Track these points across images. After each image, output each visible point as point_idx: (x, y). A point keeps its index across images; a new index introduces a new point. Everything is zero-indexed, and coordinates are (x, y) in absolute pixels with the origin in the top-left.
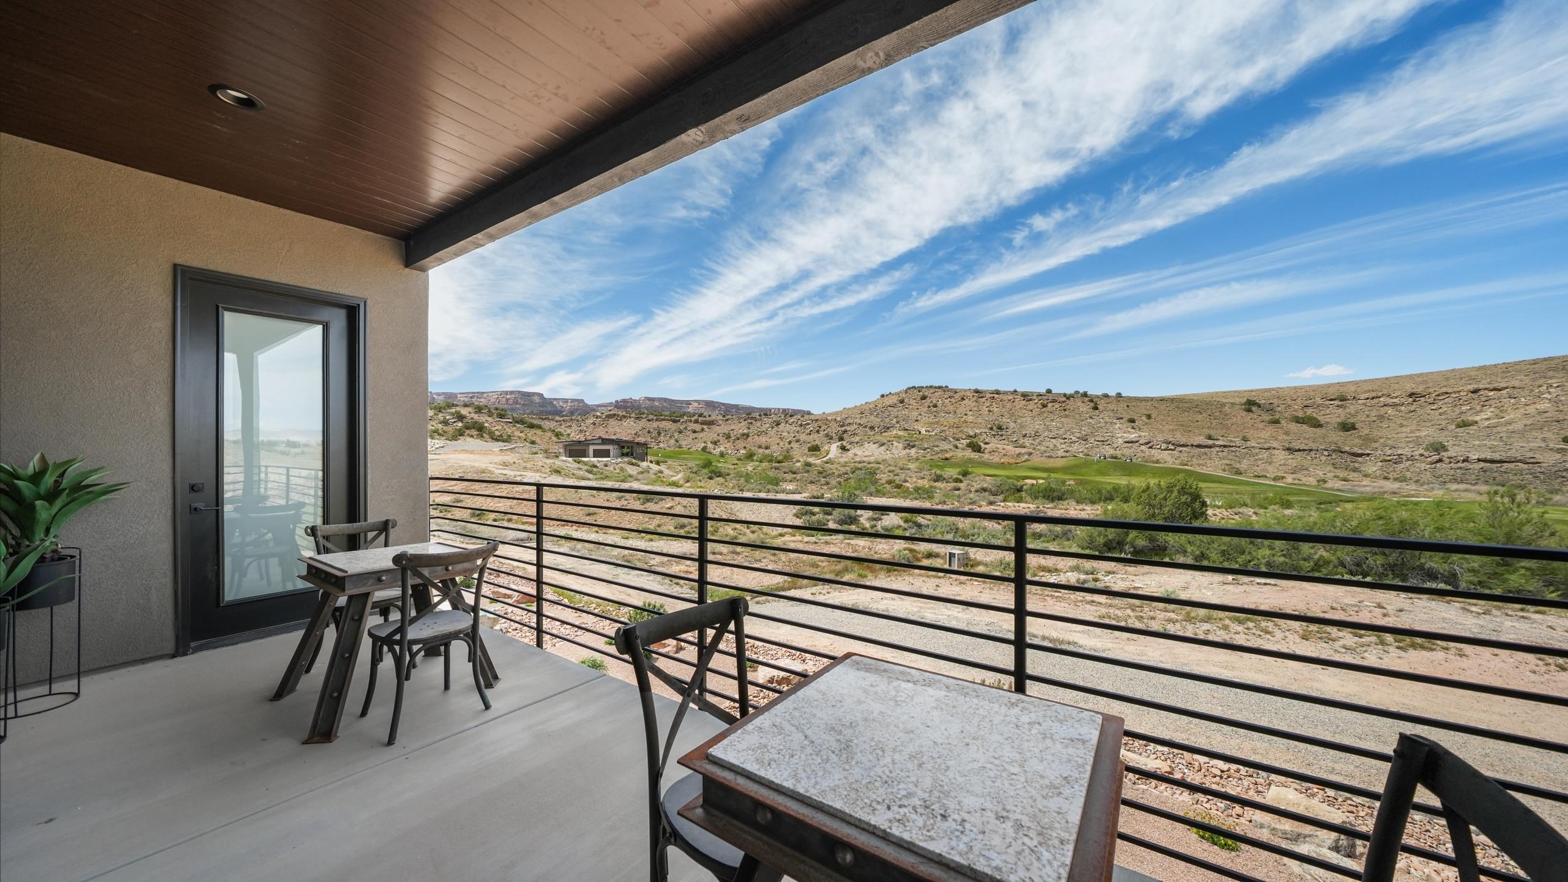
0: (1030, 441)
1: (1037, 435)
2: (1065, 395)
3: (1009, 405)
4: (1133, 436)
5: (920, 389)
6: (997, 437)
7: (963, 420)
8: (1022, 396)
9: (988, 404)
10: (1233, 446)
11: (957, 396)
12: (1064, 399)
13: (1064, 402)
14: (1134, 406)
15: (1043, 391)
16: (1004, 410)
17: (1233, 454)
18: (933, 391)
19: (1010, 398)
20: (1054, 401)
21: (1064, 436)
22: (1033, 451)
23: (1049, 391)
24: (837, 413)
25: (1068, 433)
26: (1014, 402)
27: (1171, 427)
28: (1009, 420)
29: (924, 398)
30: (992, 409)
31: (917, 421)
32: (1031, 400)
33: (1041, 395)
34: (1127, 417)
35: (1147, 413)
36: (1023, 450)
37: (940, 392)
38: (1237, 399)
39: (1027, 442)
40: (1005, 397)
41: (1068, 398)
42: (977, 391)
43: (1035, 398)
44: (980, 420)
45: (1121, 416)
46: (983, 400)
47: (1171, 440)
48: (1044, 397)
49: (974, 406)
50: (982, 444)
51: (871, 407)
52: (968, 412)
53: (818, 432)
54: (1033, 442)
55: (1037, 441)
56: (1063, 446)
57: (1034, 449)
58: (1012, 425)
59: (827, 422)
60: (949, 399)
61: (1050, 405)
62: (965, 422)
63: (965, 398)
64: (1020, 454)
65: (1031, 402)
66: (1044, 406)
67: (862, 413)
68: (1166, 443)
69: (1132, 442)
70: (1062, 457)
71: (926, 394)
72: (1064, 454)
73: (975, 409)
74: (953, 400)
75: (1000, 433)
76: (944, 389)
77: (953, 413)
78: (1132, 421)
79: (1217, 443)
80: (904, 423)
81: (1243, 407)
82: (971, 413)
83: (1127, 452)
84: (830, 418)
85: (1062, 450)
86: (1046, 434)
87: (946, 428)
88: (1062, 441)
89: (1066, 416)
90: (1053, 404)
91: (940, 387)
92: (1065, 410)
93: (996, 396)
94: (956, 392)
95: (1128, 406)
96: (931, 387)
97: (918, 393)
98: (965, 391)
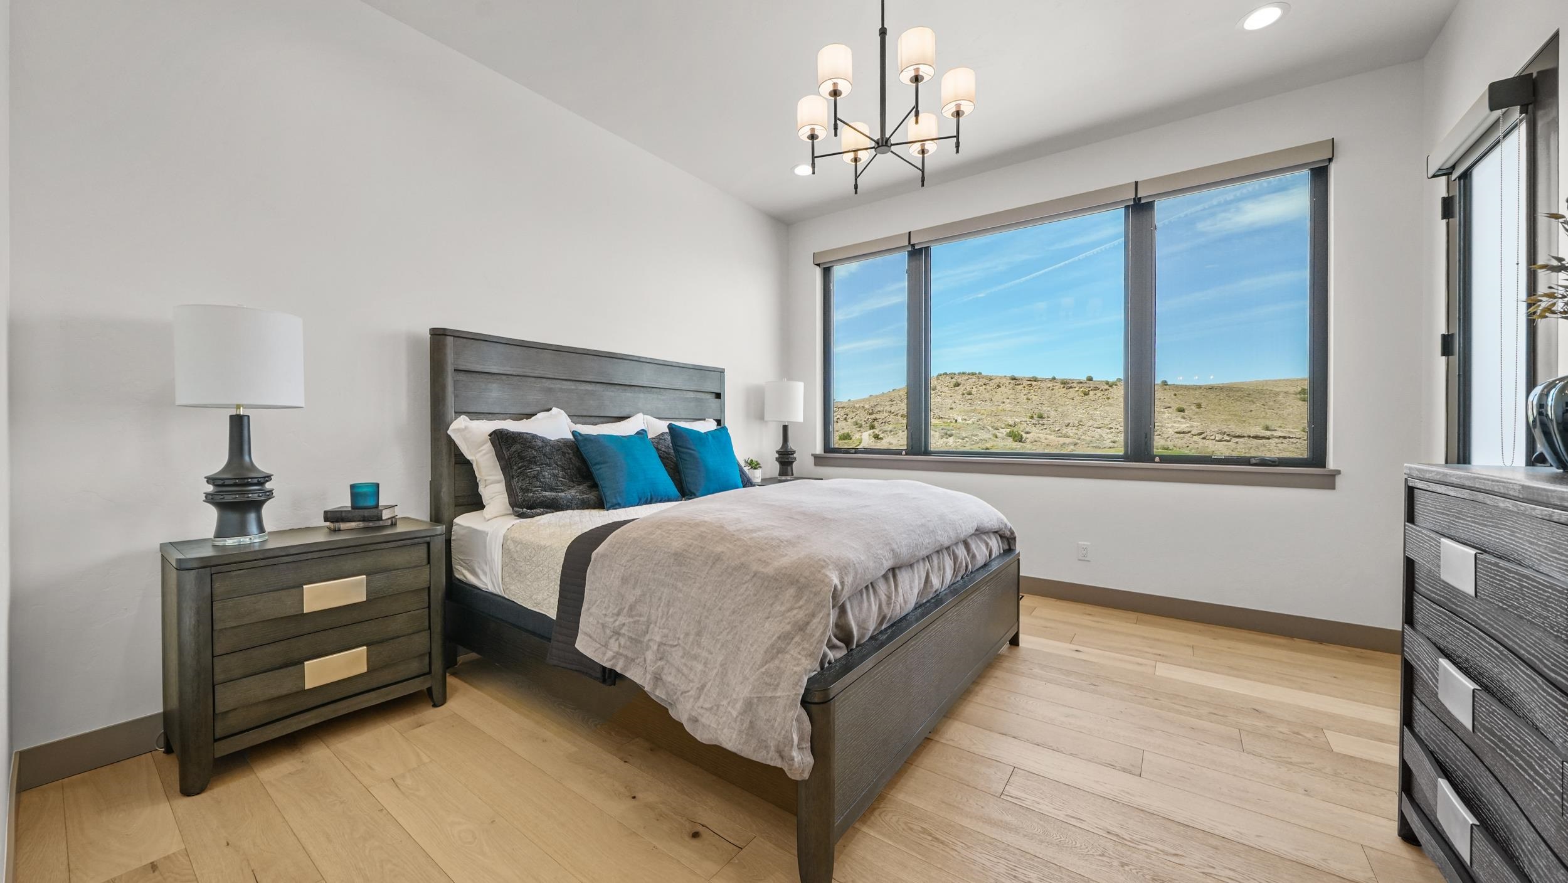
0: (1074, 431)
1: (1080, 424)
2: (1107, 383)
3: (1048, 393)
4: (1184, 426)
5: (952, 375)
6: (1037, 426)
7: (1000, 408)
8: (1062, 383)
9: (1026, 392)
10: (1292, 438)
11: (992, 383)
12: (1107, 387)
13: (1106, 390)
14: (1181, 394)
15: (1084, 378)
16: (1043, 398)
17: (1294, 445)
18: (966, 377)
19: (1049, 385)
20: (1096, 389)
21: (1110, 426)
22: (1079, 441)
23: (1090, 379)
24: (863, 400)
25: (1115, 423)
26: (1053, 389)
27: (1223, 417)
28: (1049, 409)
29: (957, 385)
30: (1030, 397)
31: (951, 409)
32: (1071, 387)
33: (1081, 383)
34: (1175, 406)
35: (1195, 402)
36: (1067, 441)
37: (974, 379)
38: (1290, 388)
39: (1070, 431)
40: (1043, 385)
41: (1111, 386)
42: (1014, 379)
43: (1075, 385)
44: (1018, 408)
45: (1169, 405)
46: (1020, 387)
47: (1225, 430)
48: (1085, 385)
49: (1012, 394)
50: (1023, 433)
51: (900, 394)
52: (1005, 400)
53: (845, 419)
54: (1076, 431)
55: (1082, 430)
56: (1110, 436)
57: (1079, 439)
58: (1053, 413)
59: (854, 410)
60: (984, 387)
61: (1091, 393)
62: (1004, 410)
63: (1001, 385)
64: (1064, 444)
65: (1071, 390)
66: (1086, 394)
67: (891, 401)
68: (1220, 433)
69: (1183, 433)
70: (1110, 448)
71: (959, 381)
72: (1112, 445)
73: (1012, 396)
74: (988, 387)
75: (1041, 422)
76: (978, 376)
77: (989, 401)
78: (1181, 410)
79: (1275, 434)
80: (938, 411)
81: (1298, 396)
82: (1008, 400)
83: (1179, 443)
84: (857, 405)
85: (1109, 440)
86: (1091, 423)
87: (984, 417)
88: (1108, 431)
89: (1110, 405)
90: (1095, 392)
91: (973, 374)
92: (1108, 398)
93: (1033, 383)
94: (991, 379)
95: (1175, 395)
96: (964, 373)
97: (950, 380)
98: (1001, 378)
